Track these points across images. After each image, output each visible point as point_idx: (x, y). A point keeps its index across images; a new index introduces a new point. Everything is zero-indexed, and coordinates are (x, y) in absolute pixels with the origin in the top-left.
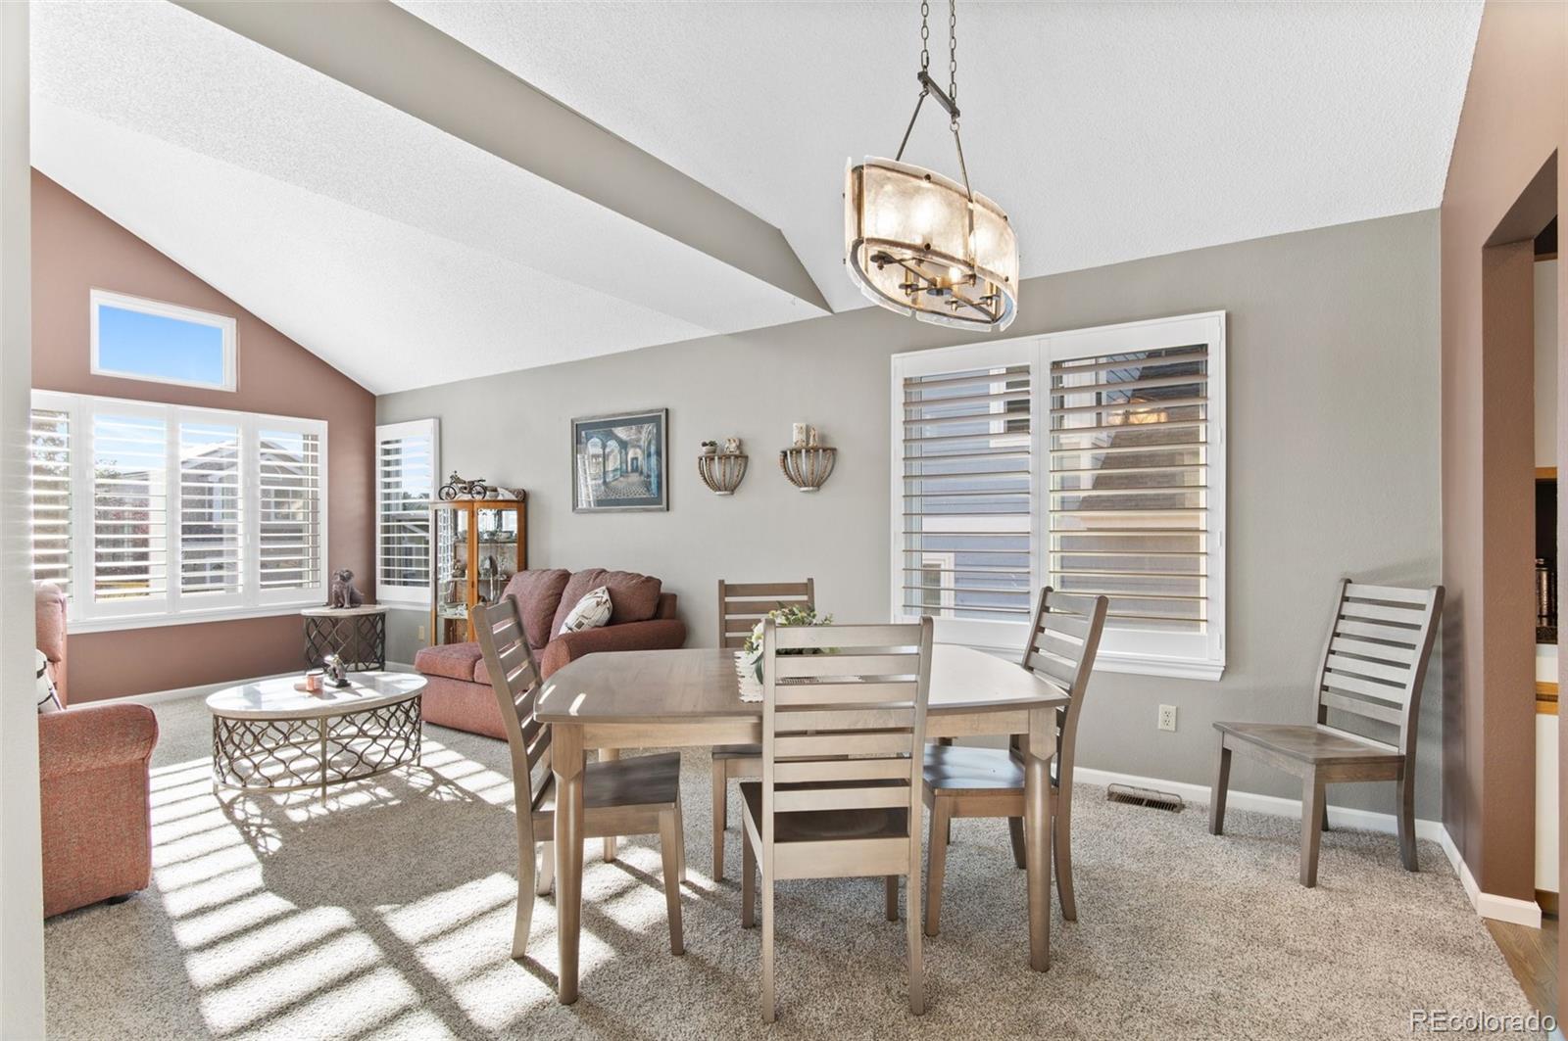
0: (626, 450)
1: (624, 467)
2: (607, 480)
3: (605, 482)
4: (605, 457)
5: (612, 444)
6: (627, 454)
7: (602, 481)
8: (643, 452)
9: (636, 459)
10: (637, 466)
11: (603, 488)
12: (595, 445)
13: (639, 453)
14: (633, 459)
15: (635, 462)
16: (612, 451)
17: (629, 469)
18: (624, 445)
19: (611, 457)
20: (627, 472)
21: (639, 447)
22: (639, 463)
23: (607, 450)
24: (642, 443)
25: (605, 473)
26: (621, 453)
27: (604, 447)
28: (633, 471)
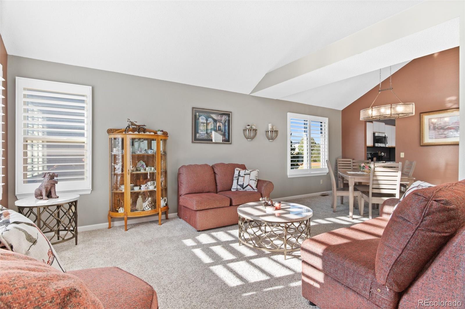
0: (216, 122)
1: (215, 128)
2: (208, 132)
3: (207, 133)
4: (207, 124)
5: (210, 120)
6: (216, 124)
7: (206, 132)
8: (223, 125)
9: (220, 126)
10: (220, 129)
11: (206, 135)
12: (202, 119)
13: (221, 125)
14: (219, 126)
15: (220, 127)
16: (210, 122)
17: (217, 129)
18: (215, 121)
19: (210, 124)
20: (216, 130)
21: (222, 123)
22: (221, 128)
23: (208, 122)
24: (222, 121)
25: (207, 129)
26: (214, 123)
27: (207, 120)
28: (219, 130)
